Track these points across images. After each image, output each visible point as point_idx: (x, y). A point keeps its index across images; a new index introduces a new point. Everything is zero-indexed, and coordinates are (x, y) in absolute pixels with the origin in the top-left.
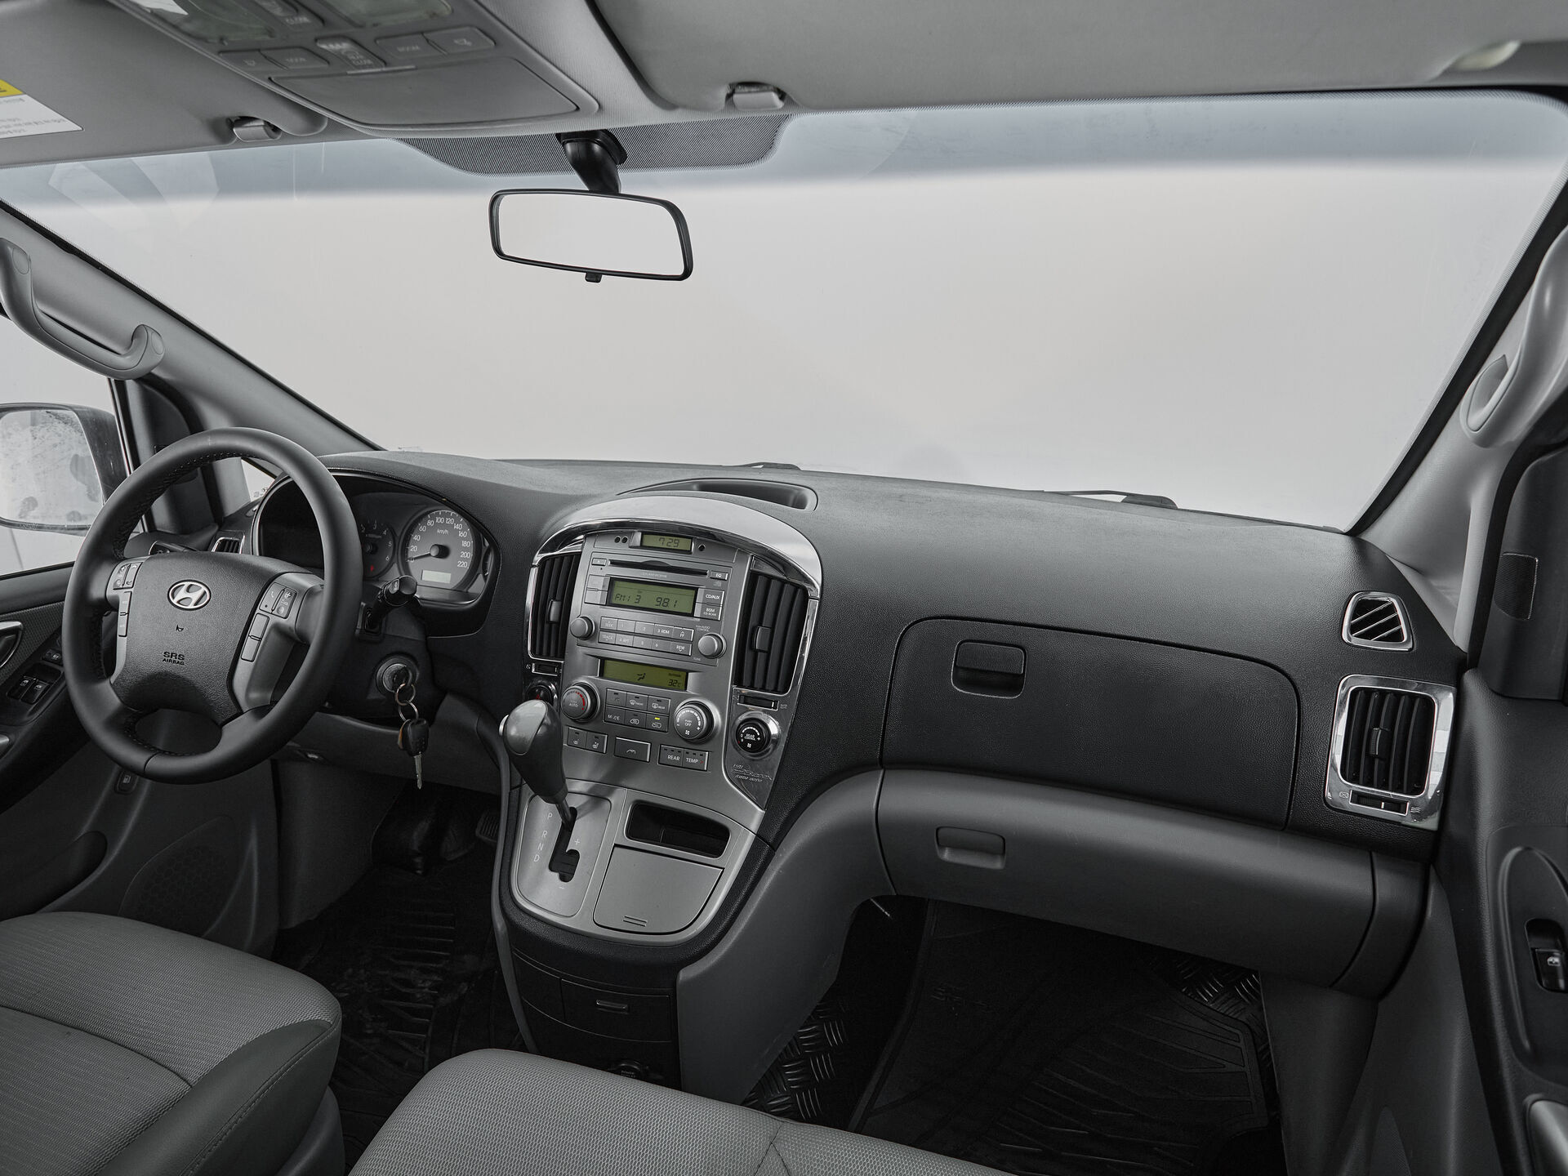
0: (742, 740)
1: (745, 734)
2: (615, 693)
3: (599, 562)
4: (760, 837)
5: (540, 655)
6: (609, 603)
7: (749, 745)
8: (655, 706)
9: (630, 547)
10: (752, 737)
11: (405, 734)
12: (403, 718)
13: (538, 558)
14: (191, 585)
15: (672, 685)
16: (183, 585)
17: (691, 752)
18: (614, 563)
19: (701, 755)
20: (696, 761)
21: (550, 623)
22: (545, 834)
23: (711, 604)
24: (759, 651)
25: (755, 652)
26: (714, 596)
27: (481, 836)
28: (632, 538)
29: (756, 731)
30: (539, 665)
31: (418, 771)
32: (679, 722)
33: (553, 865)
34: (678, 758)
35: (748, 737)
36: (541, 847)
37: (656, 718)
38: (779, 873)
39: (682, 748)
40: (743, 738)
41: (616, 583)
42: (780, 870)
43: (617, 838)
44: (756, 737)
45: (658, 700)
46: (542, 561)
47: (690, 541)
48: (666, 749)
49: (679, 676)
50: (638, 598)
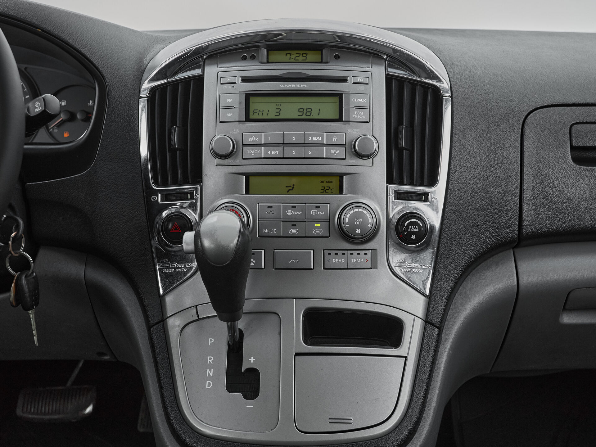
0: (405, 233)
1: (407, 227)
2: (269, 207)
3: (229, 80)
4: (427, 322)
5: (165, 184)
6: (248, 119)
8: (314, 213)
9: (261, 63)
10: (415, 229)
11: (19, 288)
12: (13, 272)
15: (325, 191)
17: (355, 253)
18: (245, 80)
19: (366, 254)
20: (360, 260)
21: (173, 151)
22: (210, 360)
23: (357, 107)
24: (405, 149)
25: (400, 151)
26: (360, 100)
27: (25, 415)
28: (258, 54)
29: (419, 222)
30: (166, 195)
31: (34, 326)
32: (347, 221)
33: (231, 387)
34: (343, 261)
35: (412, 229)
36: (210, 373)
37: (316, 225)
38: (449, 353)
39: (348, 250)
40: (406, 231)
41: (252, 99)
42: (449, 350)
43: (296, 347)
44: (419, 227)
45: (316, 207)
46: (153, 91)
47: (320, 52)
48: (330, 254)
49: (332, 182)
50: (278, 111)
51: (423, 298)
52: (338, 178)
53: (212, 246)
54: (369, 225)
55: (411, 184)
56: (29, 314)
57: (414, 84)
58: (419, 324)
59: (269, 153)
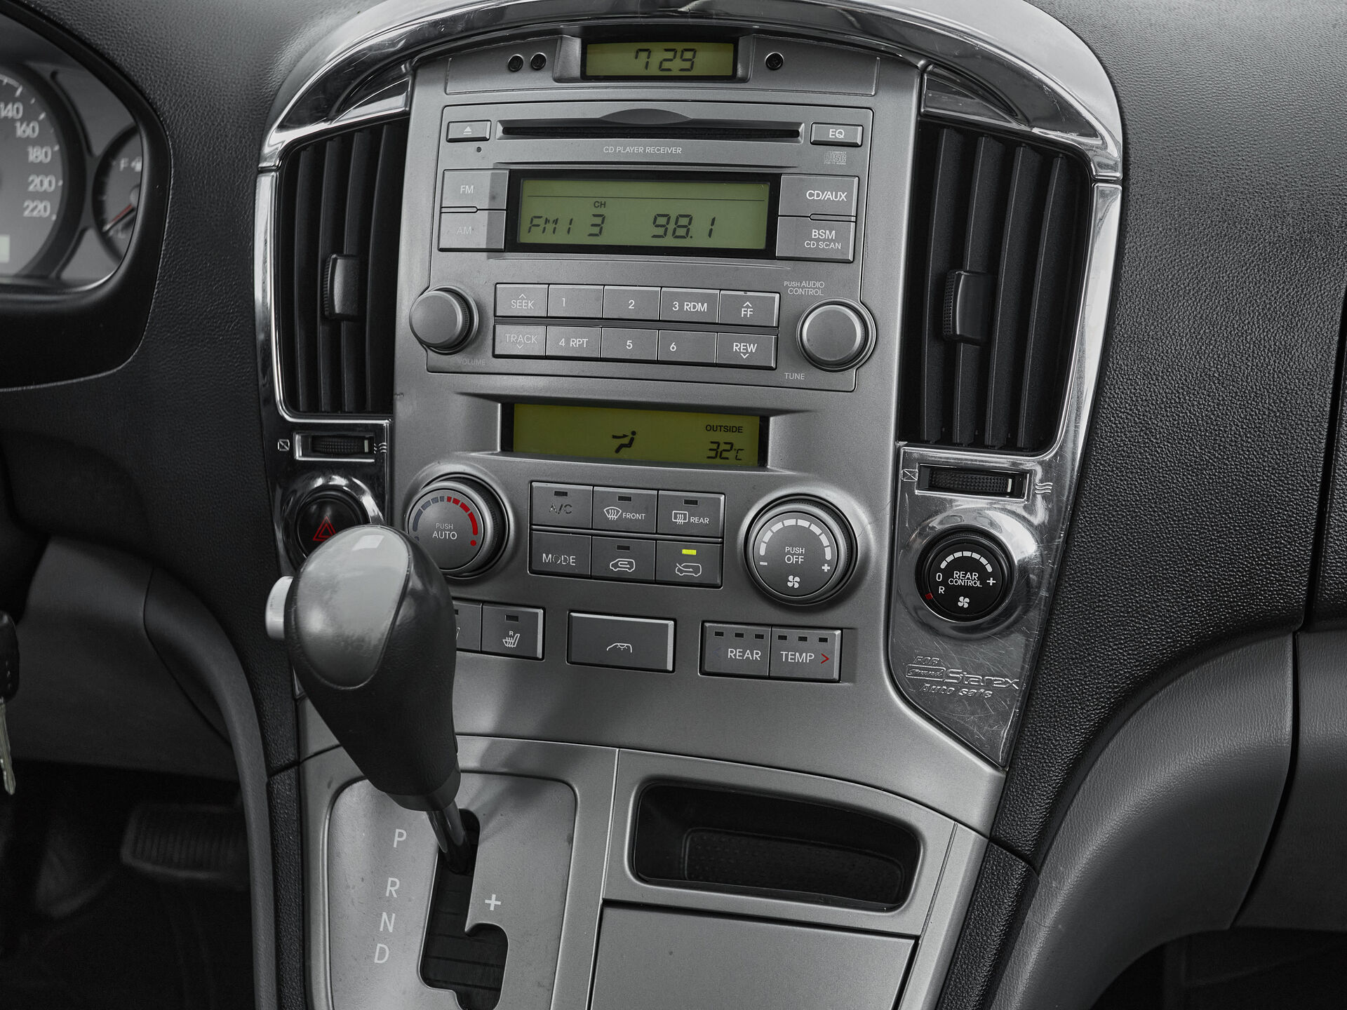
0: (941, 590)
1: (948, 572)
2: (558, 493)
3: (468, 132)
4: (994, 839)
5: (314, 409)
6: (513, 244)
7: (964, 602)
9: (558, 80)
10: (972, 580)
13: (277, 140)
15: (719, 456)
17: (793, 634)
18: (514, 130)
19: (823, 640)
20: (807, 657)
22: (393, 887)
23: (823, 217)
24: (963, 339)
25: (950, 345)
26: (828, 195)
27: (138, 864)
28: (553, 54)
29: (984, 561)
30: (314, 438)
32: (762, 552)
33: (431, 973)
34: (757, 655)
35: (959, 578)
36: (388, 922)
37: (685, 552)
38: (1054, 928)
39: (772, 626)
40: (944, 583)
41: (529, 187)
42: (1056, 922)
43: (609, 884)
44: (984, 576)
45: (687, 502)
46: (291, 153)
47: (731, 46)
48: (719, 634)
49: (739, 430)
50: (598, 220)
51: (988, 770)
52: (757, 420)
53: (330, 631)
54: (826, 568)
55: (977, 444)
57: (1009, 142)
58: (967, 846)
59: (562, 342)
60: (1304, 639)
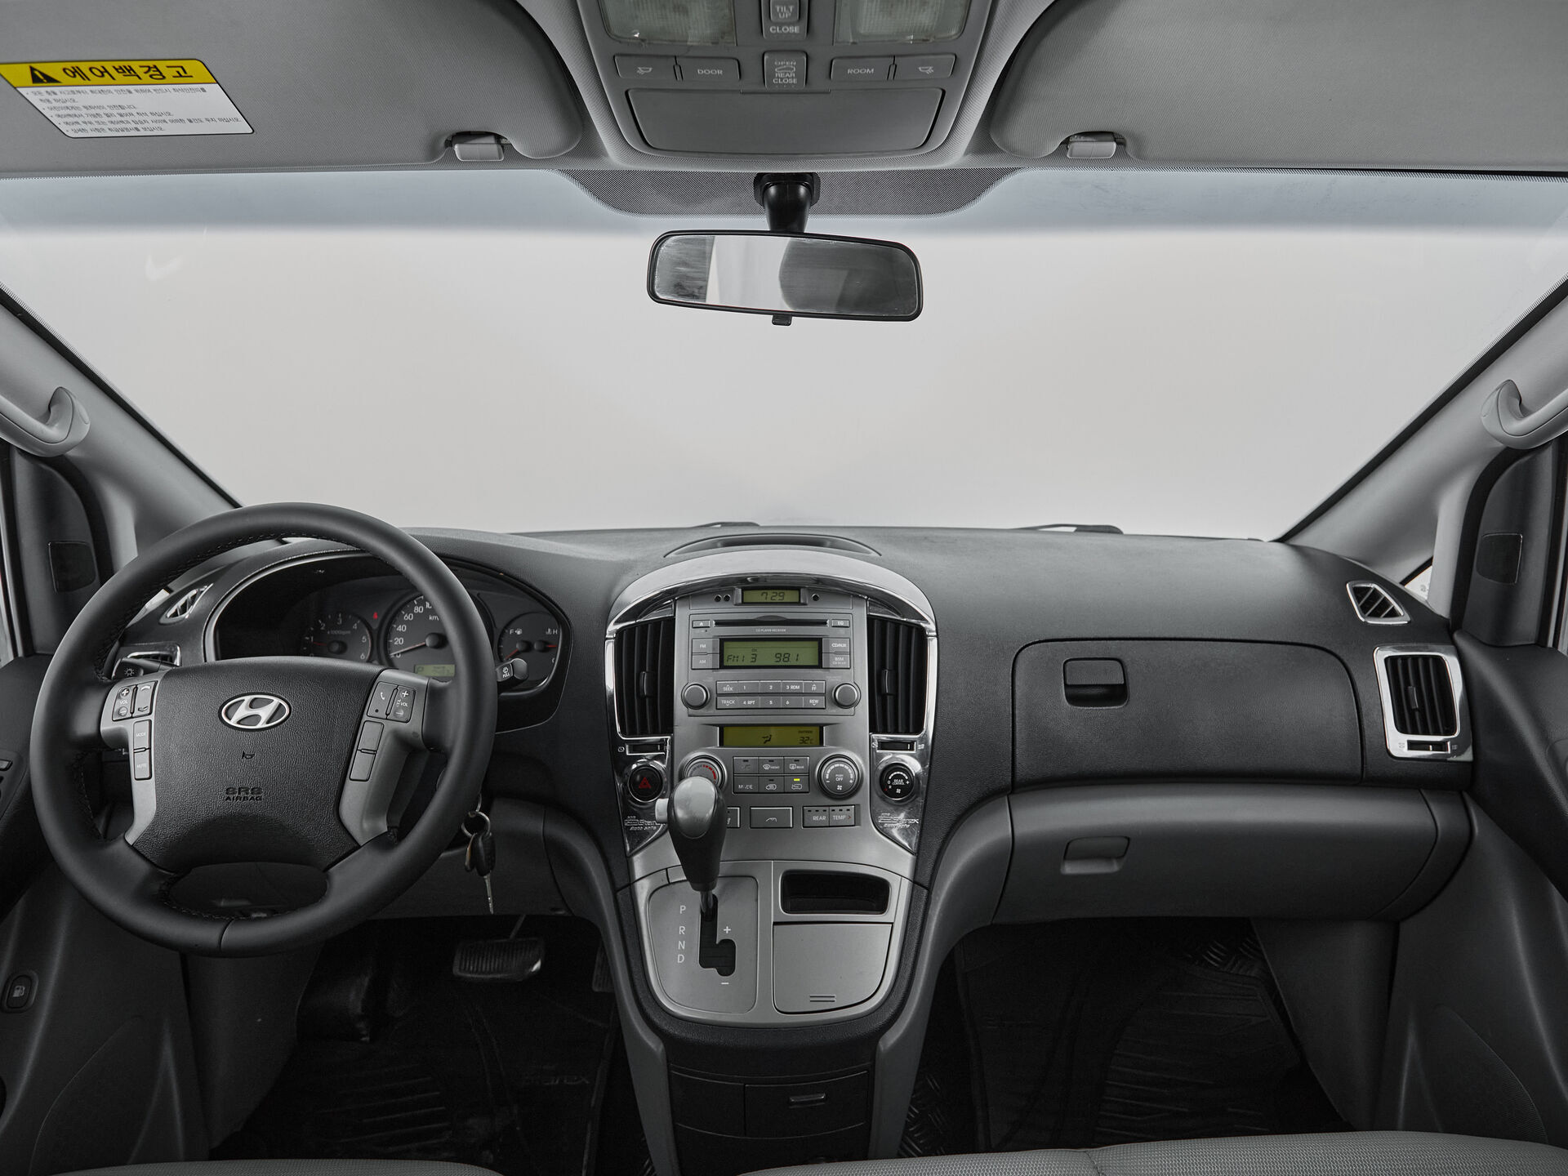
0: (890, 787)
1: (892, 780)
2: (745, 761)
3: (701, 624)
4: (915, 882)
5: (633, 734)
6: (722, 667)
7: (898, 791)
8: (793, 767)
9: (736, 605)
10: (901, 782)
11: (474, 850)
12: (469, 834)
13: (612, 628)
14: (256, 699)
15: (804, 742)
16: (243, 700)
17: (837, 809)
18: (719, 623)
19: (848, 810)
20: (843, 817)
21: (642, 699)
22: (682, 930)
23: (839, 653)
24: (888, 694)
25: (884, 696)
26: (840, 645)
27: (463, 974)
28: (732, 595)
29: (904, 775)
30: (634, 746)
31: (489, 892)
32: (827, 777)
33: (705, 962)
34: (824, 818)
35: (897, 782)
36: (682, 945)
37: (795, 780)
38: (939, 915)
39: (830, 806)
40: (891, 784)
41: (726, 644)
42: (939, 913)
43: (775, 916)
44: (905, 780)
45: (796, 761)
46: (619, 632)
47: (797, 592)
48: (810, 811)
49: (811, 732)
50: (754, 656)
51: (910, 855)
52: (818, 728)
53: (686, 817)
54: (851, 781)
55: (896, 732)
56: (484, 879)
57: (897, 623)
58: (906, 884)
59: (745, 703)
60: (1011, 797)
